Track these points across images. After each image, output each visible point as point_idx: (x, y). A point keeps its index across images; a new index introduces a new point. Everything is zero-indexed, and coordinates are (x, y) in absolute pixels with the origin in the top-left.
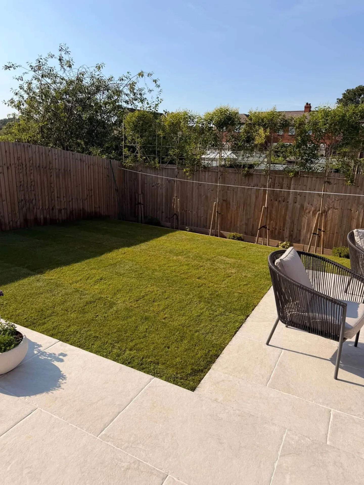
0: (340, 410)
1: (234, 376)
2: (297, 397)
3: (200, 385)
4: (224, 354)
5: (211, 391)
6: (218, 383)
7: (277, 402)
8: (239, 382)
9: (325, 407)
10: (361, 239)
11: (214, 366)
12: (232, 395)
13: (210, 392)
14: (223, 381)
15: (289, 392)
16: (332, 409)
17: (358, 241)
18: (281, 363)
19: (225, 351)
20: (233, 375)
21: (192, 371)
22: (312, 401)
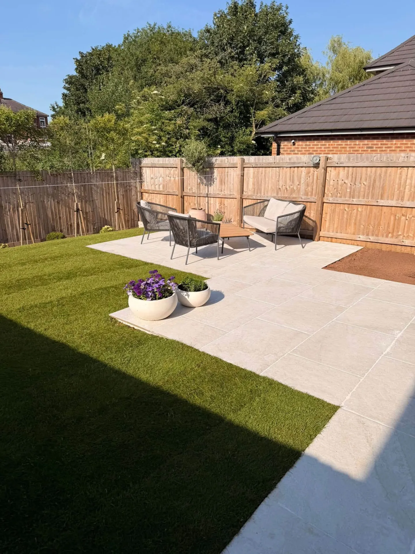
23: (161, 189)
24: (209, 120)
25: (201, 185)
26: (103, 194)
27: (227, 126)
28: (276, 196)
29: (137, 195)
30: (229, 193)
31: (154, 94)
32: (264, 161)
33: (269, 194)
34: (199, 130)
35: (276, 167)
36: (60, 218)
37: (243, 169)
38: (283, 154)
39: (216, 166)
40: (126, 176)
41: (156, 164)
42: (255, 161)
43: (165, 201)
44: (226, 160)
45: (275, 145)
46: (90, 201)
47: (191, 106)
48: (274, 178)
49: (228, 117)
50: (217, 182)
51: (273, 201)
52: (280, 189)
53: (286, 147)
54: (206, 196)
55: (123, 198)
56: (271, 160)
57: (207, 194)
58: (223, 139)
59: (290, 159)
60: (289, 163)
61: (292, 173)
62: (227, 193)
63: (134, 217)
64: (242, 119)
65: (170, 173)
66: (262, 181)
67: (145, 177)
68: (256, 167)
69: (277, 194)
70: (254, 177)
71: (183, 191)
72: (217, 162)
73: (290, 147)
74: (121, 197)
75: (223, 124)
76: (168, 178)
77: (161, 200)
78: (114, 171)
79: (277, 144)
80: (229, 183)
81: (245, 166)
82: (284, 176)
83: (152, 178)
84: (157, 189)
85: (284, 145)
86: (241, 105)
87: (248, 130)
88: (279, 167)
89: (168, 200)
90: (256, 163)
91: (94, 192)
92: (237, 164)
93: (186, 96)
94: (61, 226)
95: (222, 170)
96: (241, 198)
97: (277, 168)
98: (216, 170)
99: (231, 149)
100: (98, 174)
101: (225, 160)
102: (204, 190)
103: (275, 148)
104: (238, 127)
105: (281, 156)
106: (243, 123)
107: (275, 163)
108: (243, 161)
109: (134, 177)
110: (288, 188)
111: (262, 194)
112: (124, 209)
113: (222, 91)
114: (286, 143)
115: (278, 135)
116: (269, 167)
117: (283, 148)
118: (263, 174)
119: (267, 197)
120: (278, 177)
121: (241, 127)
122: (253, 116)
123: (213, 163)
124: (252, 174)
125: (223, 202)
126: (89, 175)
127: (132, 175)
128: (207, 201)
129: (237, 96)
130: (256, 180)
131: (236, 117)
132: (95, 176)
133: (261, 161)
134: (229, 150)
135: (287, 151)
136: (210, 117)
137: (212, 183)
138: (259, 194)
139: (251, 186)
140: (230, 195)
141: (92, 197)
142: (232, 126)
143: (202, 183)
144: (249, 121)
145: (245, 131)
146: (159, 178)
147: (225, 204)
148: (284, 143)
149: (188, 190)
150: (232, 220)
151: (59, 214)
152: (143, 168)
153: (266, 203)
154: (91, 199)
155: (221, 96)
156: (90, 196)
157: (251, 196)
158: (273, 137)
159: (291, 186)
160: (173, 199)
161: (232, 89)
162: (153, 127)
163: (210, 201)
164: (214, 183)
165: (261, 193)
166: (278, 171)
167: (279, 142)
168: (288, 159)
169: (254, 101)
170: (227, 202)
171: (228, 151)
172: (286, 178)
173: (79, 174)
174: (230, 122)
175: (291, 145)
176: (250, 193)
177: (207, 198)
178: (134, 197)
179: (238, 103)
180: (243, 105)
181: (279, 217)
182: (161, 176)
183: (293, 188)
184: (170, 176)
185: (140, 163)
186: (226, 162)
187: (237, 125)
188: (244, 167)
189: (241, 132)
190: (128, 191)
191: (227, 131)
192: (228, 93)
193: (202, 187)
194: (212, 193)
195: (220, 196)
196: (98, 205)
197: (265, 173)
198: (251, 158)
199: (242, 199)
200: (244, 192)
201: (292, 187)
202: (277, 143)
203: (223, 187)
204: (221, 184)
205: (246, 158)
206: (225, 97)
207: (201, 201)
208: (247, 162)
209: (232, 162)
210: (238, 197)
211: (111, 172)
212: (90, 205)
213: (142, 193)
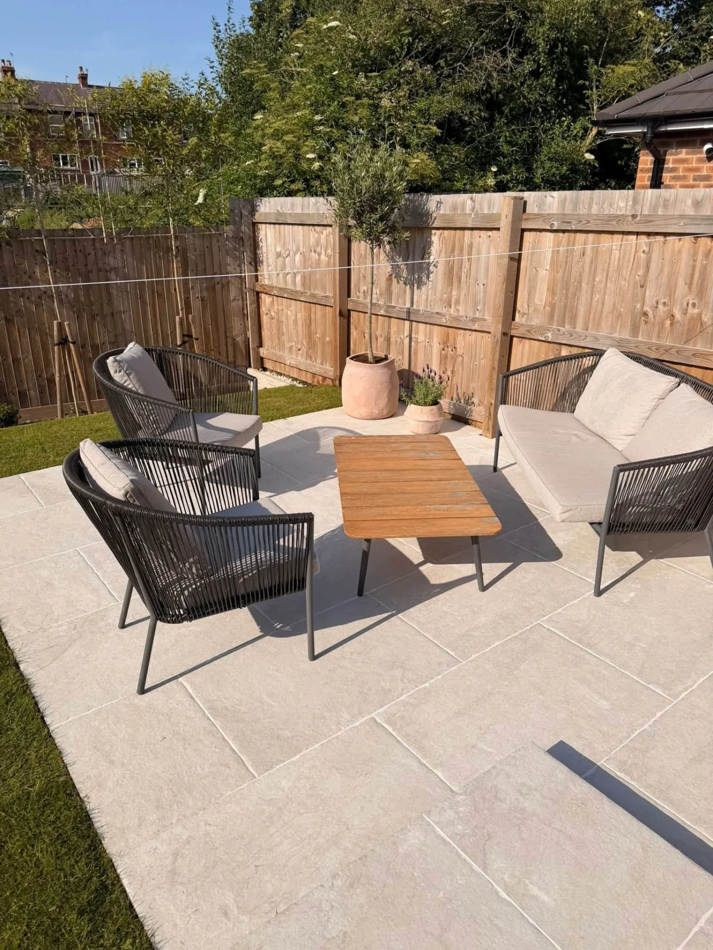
0: (382, 706)
1: (179, 820)
2: (316, 746)
3: (148, 925)
4: (92, 795)
5: (188, 907)
6: (173, 872)
7: (308, 786)
8: (207, 824)
9: (362, 720)
10: (128, 375)
11: (112, 846)
12: (234, 864)
13: (189, 911)
14: (176, 855)
15: (298, 750)
16: (373, 715)
17: (126, 381)
18: (212, 709)
19: (84, 788)
20: (174, 821)
21: (86, 917)
22: (340, 730)
23: (299, 288)
24: (468, 96)
25: (395, 281)
26: (142, 298)
27: (523, 115)
28: (628, 341)
29: (244, 299)
30: (471, 315)
31: (330, 29)
32: (595, 210)
33: (604, 332)
34: (439, 125)
35: (638, 234)
36: (16, 360)
37: (518, 236)
38: (669, 187)
39: (435, 225)
40: (210, 248)
41: (285, 214)
42: (564, 209)
43: (308, 322)
44: (469, 202)
45: (646, 160)
46: (104, 317)
47: (427, 61)
48: (626, 273)
49: (525, 89)
50: (438, 275)
51: (613, 360)
52: (645, 314)
53: (681, 166)
54: (405, 316)
55: (204, 308)
56: (622, 204)
57: (409, 312)
58: (505, 149)
59: (697, 204)
60: (693, 218)
61: (700, 257)
62: (463, 311)
63: (235, 357)
64: (564, 95)
65: (318, 243)
66: (580, 283)
67: (264, 249)
68: (564, 231)
69: (635, 331)
70: (554, 264)
71: (349, 296)
72: (442, 212)
73: (694, 165)
74: (196, 304)
75: (511, 110)
76: (315, 256)
77: (299, 316)
78: (172, 233)
79: (654, 155)
80: (472, 281)
81: (525, 226)
82: (666, 270)
83: (279, 255)
84: (290, 286)
85: (675, 161)
86: (562, 53)
87: (578, 125)
88: (649, 234)
89: (313, 317)
90: (563, 217)
91: (115, 292)
92: (498, 217)
93: (417, 34)
94: (20, 382)
95: (455, 236)
96: (504, 334)
97: (643, 239)
98: (436, 238)
99: (526, 174)
100: (128, 243)
101: (464, 204)
102: (401, 296)
103: (647, 171)
104: (550, 118)
105: (661, 191)
106: (566, 106)
107: (634, 216)
108: (524, 205)
109: (235, 249)
110: (678, 316)
111: (579, 328)
112: (207, 337)
113: (512, 14)
114: (683, 153)
115: (660, 125)
116: (612, 233)
117: (673, 170)
118: (588, 259)
119: (596, 339)
120: (641, 272)
121: (560, 116)
122: (594, 84)
123: (428, 214)
124: (549, 255)
125: (451, 340)
126: (97, 245)
127: (230, 245)
128: (407, 333)
129: (552, 27)
130: (560, 275)
131: (545, 87)
132: (118, 247)
133: (583, 211)
134: (520, 177)
135: (684, 178)
136: (473, 87)
137: (424, 279)
138: (567, 327)
139: (541, 297)
140: (474, 320)
141: (110, 302)
142: (533, 115)
143: (398, 276)
144: (582, 99)
145: (568, 127)
146: (295, 254)
147: (458, 346)
148: (677, 154)
149: (361, 295)
150: (475, 400)
151: (13, 350)
152: (260, 226)
153: (587, 362)
154: (107, 310)
155: (509, 31)
156: (105, 301)
157: (542, 329)
158: (645, 134)
159: (691, 310)
160: (324, 316)
161: (538, 7)
162: (318, 118)
163: (417, 333)
164: (428, 278)
165: (574, 325)
166: (645, 248)
167: (662, 150)
168: (689, 202)
169: (602, 42)
170: (463, 340)
171: (516, 179)
172: (673, 275)
173: (68, 244)
174: (530, 103)
175: (700, 160)
176: (535, 322)
177: (407, 323)
178: (234, 304)
179: (554, 47)
180: (568, 53)
181: (622, 468)
182: (298, 250)
183: (700, 315)
184: (318, 249)
185: (253, 210)
186: (468, 211)
187: (549, 111)
188: (523, 231)
189: (557, 130)
190: (218, 287)
191: (521, 128)
192: (528, 19)
193: (396, 287)
194: (421, 308)
195: (443, 321)
196: (127, 327)
197: (596, 251)
198: (549, 199)
199: (508, 340)
200: (517, 315)
201: (696, 311)
202: (655, 153)
203: (454, 293)
204: (450, 283)
205: (530, 196)
206: (520, 32)
207: (394, 329)
208: (536, 211)
209: (486, 212)
210: (497, 329)
211: (167, 238)
212: (105, 326)
213: (258, 293)
